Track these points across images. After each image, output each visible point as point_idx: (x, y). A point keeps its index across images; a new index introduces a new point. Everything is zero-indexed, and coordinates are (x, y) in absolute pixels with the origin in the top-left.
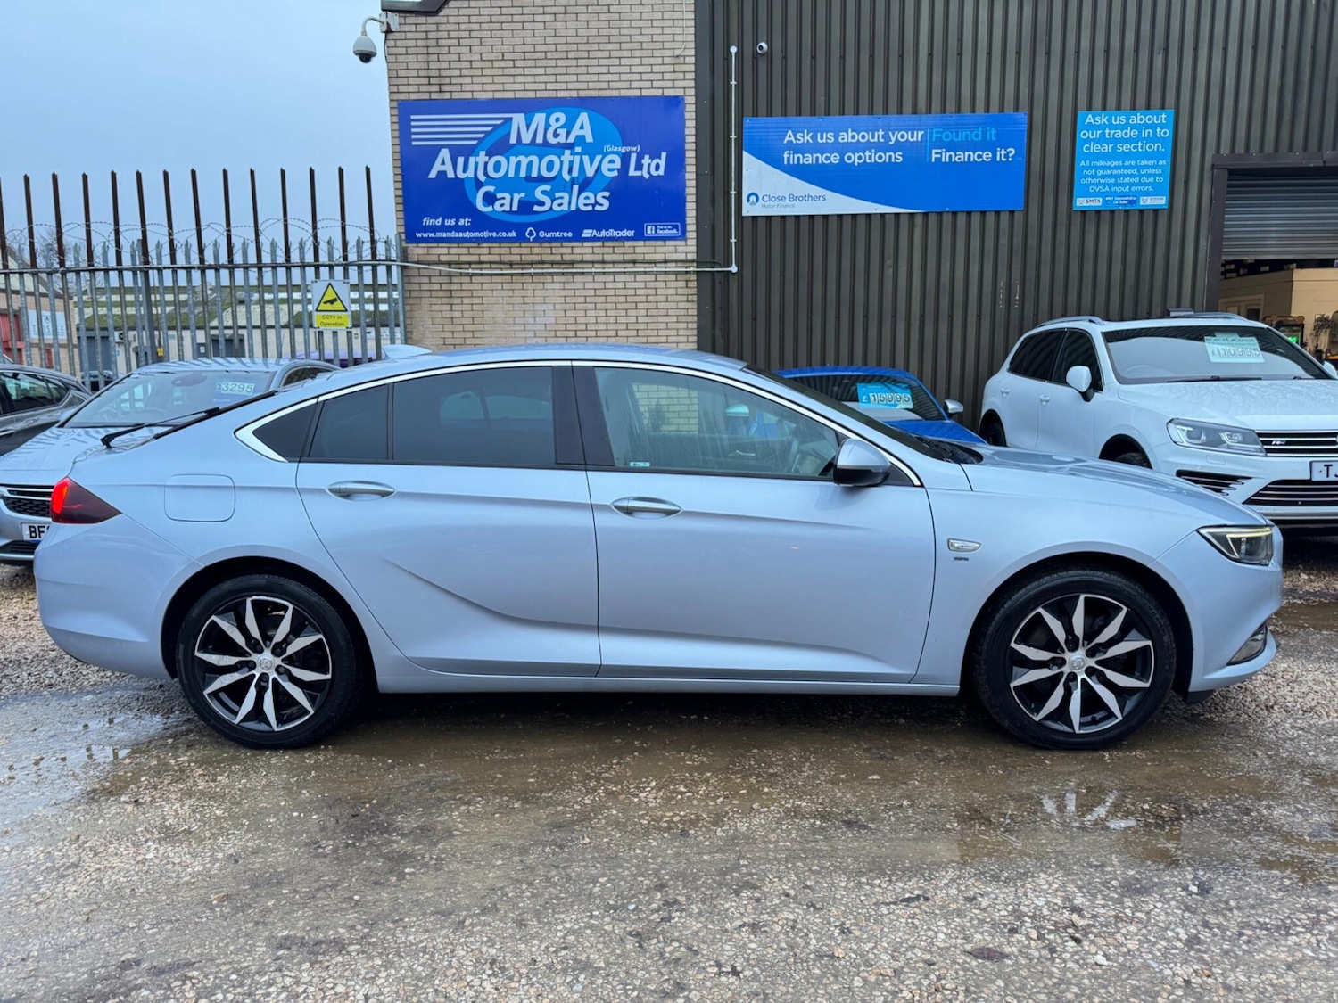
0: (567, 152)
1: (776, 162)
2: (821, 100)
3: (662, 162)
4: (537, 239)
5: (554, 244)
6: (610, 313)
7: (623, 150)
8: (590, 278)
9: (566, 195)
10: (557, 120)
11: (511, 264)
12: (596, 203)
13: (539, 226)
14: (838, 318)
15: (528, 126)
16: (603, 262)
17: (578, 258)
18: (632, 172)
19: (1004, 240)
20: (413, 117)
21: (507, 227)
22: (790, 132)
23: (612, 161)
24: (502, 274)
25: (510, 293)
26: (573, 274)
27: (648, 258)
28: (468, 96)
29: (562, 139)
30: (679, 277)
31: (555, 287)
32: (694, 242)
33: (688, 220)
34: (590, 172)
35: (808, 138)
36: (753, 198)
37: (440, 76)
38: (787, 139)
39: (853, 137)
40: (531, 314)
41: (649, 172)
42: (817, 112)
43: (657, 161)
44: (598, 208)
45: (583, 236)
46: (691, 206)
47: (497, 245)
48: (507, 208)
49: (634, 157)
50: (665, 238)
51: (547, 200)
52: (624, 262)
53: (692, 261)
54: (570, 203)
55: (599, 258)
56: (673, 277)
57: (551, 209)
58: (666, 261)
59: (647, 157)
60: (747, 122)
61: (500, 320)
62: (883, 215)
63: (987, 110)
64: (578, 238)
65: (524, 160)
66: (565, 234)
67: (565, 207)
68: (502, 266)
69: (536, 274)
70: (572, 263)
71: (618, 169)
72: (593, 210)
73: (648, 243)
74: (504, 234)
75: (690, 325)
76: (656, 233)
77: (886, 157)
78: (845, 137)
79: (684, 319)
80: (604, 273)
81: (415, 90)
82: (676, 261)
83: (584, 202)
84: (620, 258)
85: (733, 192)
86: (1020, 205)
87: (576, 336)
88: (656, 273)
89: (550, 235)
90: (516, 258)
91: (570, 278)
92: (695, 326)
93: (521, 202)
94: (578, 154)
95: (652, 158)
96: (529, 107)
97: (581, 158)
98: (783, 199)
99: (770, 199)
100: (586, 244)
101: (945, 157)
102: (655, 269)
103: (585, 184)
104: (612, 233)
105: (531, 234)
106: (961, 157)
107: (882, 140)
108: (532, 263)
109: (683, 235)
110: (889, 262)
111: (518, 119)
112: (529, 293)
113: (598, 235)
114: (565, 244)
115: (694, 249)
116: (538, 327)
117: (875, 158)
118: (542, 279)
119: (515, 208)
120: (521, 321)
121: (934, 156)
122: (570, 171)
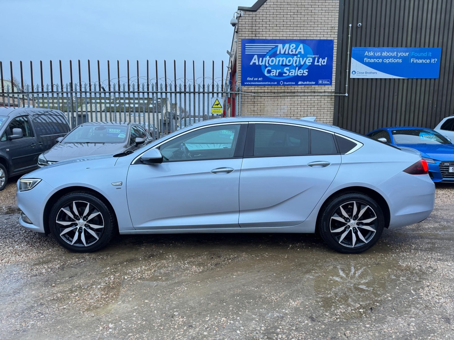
0: (295, 57)
1: (362, 61)
2: (377, 42)
3: (326, 60)
4: (284, 85)
5: (289, 86)
6: (305, 109)
7: (313, 56)
8: (300, 97)
9: (294, 71)
10: (293, 46)
11: (274, 93)
12: (304, 73)
13: (284, 80)
14: (379, 111)
15: (283, 48)
16: (304, 92)
17: (296, 91)
18: (316, 63)
19: (432, 88)
20: (246, 44)
21: (274, 81)
22: (367, 52)
23: (309, 60)
24: (271, 96)
25: (273, 102)
26: (294, 96)
27: (319, 91)
28: (264, 38)
29: (294, 53)
30: (329, 97)
31: (288, 100)
32: (334, 86)
33: (333, 79)
34: (302, 63)
35: (372, 54)
36: (354, 72)
37: (256, 31)
38: (366, 54)
39: (387, 54)
40: (280, 109)
41: (321, 63)
42: (375, 46)
43: (324, 60)
44: (304, 75)
45: (299, 84)
46: (334, 75)
47: (270, 86)
48: (274, 75)
49: (317, 59)
50: (325, 85)
51: (288, 72)
52: (311, 92)
53: (333, 92)
54: (295, 73)
55: (303, 91)
56: (327, 97)
57: (289, 75)
58: (325, 92)
59: (321, 59)
60: (353, 48)
61: (269, 111)
62: (394, 79)
63: (429, 47)
64: (297, 84)
65: (281, 59)
66: (293, 83)
67: (293, 74)
68: (271, 93)
69: (282, 96)
70: (294, 92)
71: (311, 63)
72: (302, 76)
73: (319, 86)
74: (273, 83)
75: (331, 113)
76: (322, 83)
77: (396, 61)
78: (384, 54)
79: (329, 111)
80: (304, 96)
81: (247, 35)
82: (328, 92)
83: (299, 73)
84: (310, 91)
85: (348, 70)
86: (437, 77)
87: (293, 116)
88: (321, 96)
89: (288, 83)
90: (276, 91)
91: (293, 97)
92: (333, 113)
93: (279, 73)
94: (299, 57)
96: (284, 42)
97: (300, 59)
98: (363, 73)
99: (359, 73)
100: (299, 86)
101: (415, 61)
102: (321, 95)
103: (300, 67)
104: (308, 83)
105: (282, 83)
106: (420, 61)
107: (395, 55)
108: (281, 92)
109: (331, 84)
110: (396, 94)
111: (280, 46)
112: (279, 102)
113: (303, 83)
114: (292, 86)
115: (334, 88)
116: (281, 113)
117: (393, 61)
118: (284, 97)
119: (277, 75)
120: (276, 111)
121: (412, 61)
122: (296, 63)
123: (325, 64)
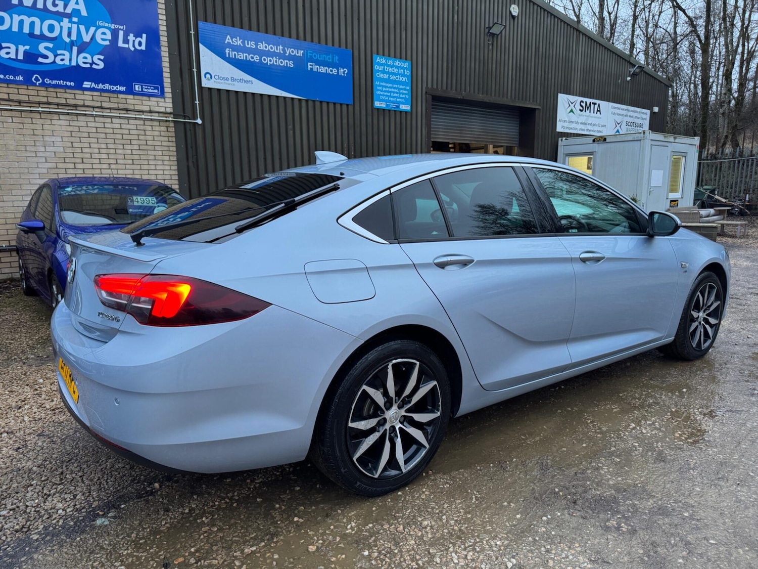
0: (66, 20)
1: (221, 54)
2: (246, 19)
3: (144, 40)
4: (43, 84)
5: (58, 90)
6: (110, 146)
7: (113, 26)
8: (92, 119)
9: (67, 54)
11: (20, 102)
12: (93, 63)
13: (44, 74)
14: (265, 159)
16: (101, 108)
17: (81, 103)
18: (121, 44)
19: (345, 121)
21: (15, 72)
22: (228, 37)
23: (104, 33)
24: (11, 110)
25: (21, 126)
26: (77, 115)
27: (137, 108)
30: (162, 124)
31: (61, 124)
32: (170, 100)
33: (166, 85)
34: (87, 38)
35: (240, 42)
36: (208, 76)
38: (227, 41)
39: (266, 47)
40: (41, 144)
41: (134, 46)
43: (139, 39)
44: (94, 66)
45: (84, 86)
46: (166, 75)
47: (6, 85)
48: (13, 56)
49: (121, 33)
50: (150, 95)
51: (51, 55)
52: (118, 109)
53: (170, 113)
54: (70, 60)
55: (99, 104)
56: (157, 123)
57: (54, 62)
58: (151, 112)
59: (132, 35)
60: (201, 24)
61: (12, 148)
62: (285, 98)
63: (340, 46)
64: (79, 87)
65: (27, 21)
66: (68, 83)
67: (67, 62)
68: (11, 103)
70: (76, 106)
71: (109, 40)
72: (91, 68)
73: (136, 97)
74: (12, 77)
75: (172, 158)
76: (142, 90)
77: (285, 63)
78: (262, 46)
79: (167, 153)
80: (103, 116)
82: (159, 112)
83: (83, 60)
84: (116, 106)
85: (195, 70)
86: (351, 102)
87: (83, 162)
88: (145, 120)
89: (54, 82)
90: (25, 98)
91: (75, 118)
92: (175, 158)
93: (25, 53)
94: (75, 23)
95: (136, 36)
97: (78, 28)
98: (227, 79)
99: (219, 78)
100: (86, 93)
101: (315, 68)
102: (143, 117)
103: (83, 47)
104: (107, 86)
105: (37, 79)
106: (323, 70)
107: (282, 52)
108: (39, 103)
109: (162, 94)
110: (290, 127)
112: (39, 127)
113: (96, 87)
114: (68, 91)
115: (171, 105)
116: (48, 154)
117: (279, 62)
118: (49, 116)
119: (21, 57)
120: (33, 149)
121: (309, 67)
122: (69, 35)
123: (143, 47)
